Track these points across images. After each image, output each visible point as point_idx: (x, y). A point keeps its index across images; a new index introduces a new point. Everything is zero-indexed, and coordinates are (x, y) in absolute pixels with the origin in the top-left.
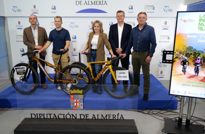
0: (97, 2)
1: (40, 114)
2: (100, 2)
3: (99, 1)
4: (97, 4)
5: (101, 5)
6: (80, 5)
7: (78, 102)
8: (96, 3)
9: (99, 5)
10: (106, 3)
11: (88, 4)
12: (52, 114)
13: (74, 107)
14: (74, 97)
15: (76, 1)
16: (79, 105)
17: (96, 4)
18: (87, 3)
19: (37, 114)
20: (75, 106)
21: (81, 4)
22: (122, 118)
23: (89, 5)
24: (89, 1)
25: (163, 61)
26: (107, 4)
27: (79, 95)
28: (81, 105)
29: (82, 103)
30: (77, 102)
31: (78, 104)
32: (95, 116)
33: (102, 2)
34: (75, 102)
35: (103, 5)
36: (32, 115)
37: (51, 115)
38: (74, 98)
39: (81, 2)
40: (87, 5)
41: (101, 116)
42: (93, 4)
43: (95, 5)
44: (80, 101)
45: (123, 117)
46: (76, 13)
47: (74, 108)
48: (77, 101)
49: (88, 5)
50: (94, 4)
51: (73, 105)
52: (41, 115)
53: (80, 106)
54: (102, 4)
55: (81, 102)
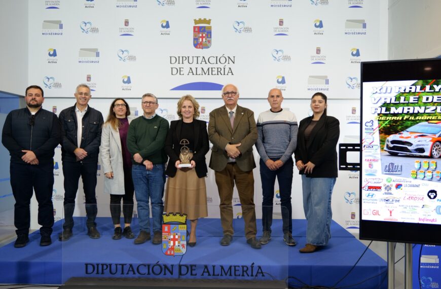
0: (213, 69)
1: (103, 265)
2: (219, 70)
3: (218, 68)
4: (214, 73)
5: (221, 74)
6: (180, 74)
7: (177, 240)
8: (212, 71)
9: (218, 74)
10: (232, 72)
11: (195, 73)
12: (126, 265)
13: (169, 249)
14: (169, 229)
15: (172, 68)
16: (179, 246)
17: (212, 74)
18: (192, 72)
19: (98, 265)
20: (170, 247)
21: (182, 73)
22: (260, 273)
23: (197, 74)
24: (196, 68)
25: (342, 166)
26: (232, 74)
27: (180, 226)
28: (183, 245)
29: (183, 241)
30: (174, 240)
31: (177, 242)
32: (207, 269)
33: (223, 69)
34: (172, 240)
35: (226, 76)
36: (89, 266)
37: (124, 266)
38: (169, 232)
39: (181, 69)
40: (193, 74)
41: (220, 268)
42: (205, 74)
43: (209, 74)
44: (180, 237)
45: (261, 270)
46: (172, 90)
47: (169, 253)
48: (174, 236)
49: (195, 76)
50: (207, 73)
51: (167, 246)
52: (105, 267)
53: (181, 248)
54: (223, 73)
55: (181, 240)
